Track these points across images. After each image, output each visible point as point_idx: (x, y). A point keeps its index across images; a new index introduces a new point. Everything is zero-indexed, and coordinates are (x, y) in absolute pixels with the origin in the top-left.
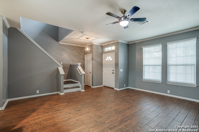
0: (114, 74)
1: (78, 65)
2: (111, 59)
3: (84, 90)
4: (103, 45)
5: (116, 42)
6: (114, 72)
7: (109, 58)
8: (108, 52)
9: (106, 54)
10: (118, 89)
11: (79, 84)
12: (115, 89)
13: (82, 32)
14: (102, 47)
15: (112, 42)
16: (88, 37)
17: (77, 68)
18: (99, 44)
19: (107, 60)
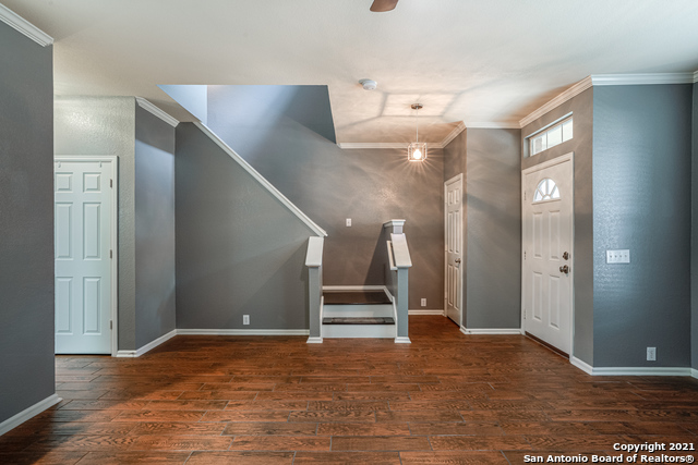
0: (571, 274)
1: (392, 226)
2: (556, 195)
3: (404, 340)
4: (522, 124)
5: (576, 91)
6: (570, 263)
7: (548, 190)
8: (544, 157)
9: (534, 168)
10: (590, 370)
11: (392, 311)
12: (575, 361)
13: (362, 83)
14: (518, 134)
15: (561, 99)
16: (414, 99)
17: (388, 242)
18: (495, 121)
19: (539, 198)
